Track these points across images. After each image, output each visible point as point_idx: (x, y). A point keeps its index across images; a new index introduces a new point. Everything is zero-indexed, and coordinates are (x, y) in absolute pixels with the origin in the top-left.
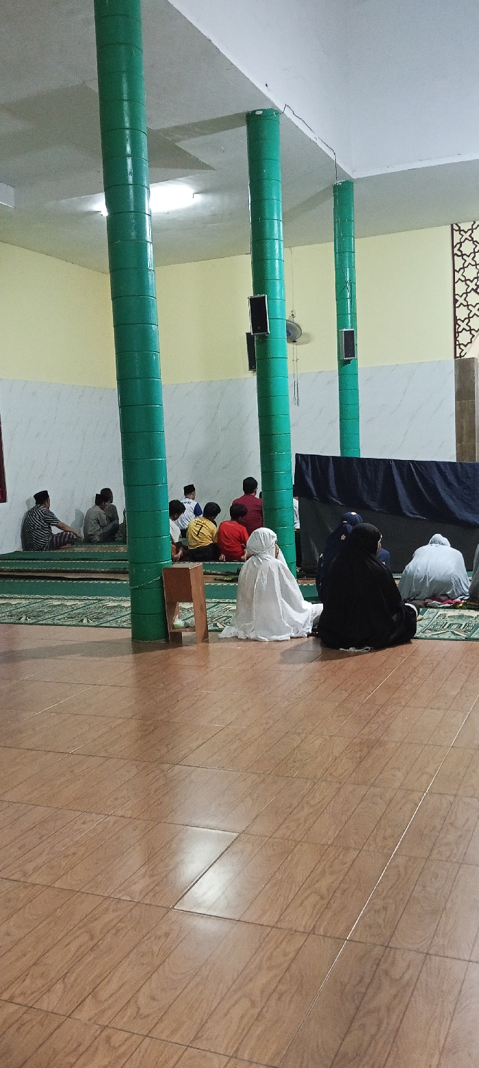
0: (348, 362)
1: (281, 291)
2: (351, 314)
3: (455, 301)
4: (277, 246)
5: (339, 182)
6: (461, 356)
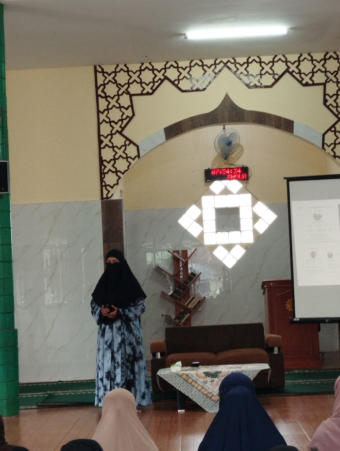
3: (100, 142)
6: (107, 198)
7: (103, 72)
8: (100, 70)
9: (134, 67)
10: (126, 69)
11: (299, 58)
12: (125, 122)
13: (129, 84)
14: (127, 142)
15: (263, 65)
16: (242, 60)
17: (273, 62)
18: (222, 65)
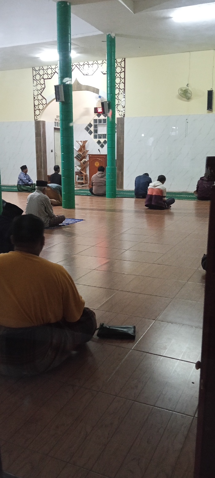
3: (34, 98)
6: (36, 120)
7: (35, 70)
8: (34, 69)
9: (45, 68)
10: (43, 69)
11: (102, 62)
12: (42, 90)
13: (44, 74)
14: (43, 98)
15: (89, 65)
16: (82, 63)
17: (93, 64)
18: (75, 66)
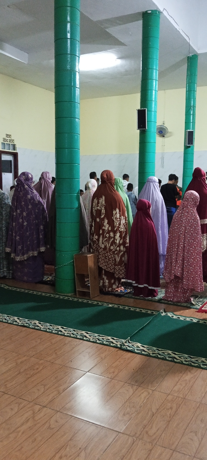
0: (189, 147)
1: (155, 108)
2: (193, 122)
4: (154, 83)
5: (191, 55)
